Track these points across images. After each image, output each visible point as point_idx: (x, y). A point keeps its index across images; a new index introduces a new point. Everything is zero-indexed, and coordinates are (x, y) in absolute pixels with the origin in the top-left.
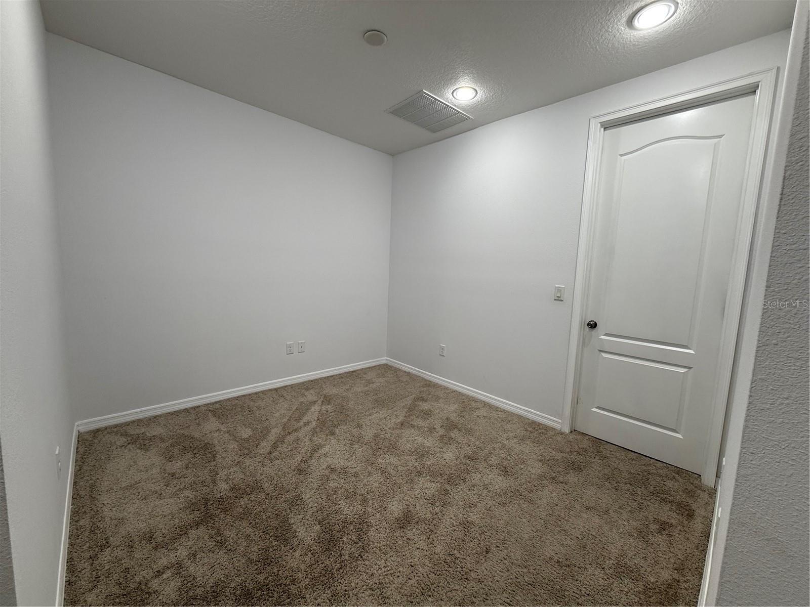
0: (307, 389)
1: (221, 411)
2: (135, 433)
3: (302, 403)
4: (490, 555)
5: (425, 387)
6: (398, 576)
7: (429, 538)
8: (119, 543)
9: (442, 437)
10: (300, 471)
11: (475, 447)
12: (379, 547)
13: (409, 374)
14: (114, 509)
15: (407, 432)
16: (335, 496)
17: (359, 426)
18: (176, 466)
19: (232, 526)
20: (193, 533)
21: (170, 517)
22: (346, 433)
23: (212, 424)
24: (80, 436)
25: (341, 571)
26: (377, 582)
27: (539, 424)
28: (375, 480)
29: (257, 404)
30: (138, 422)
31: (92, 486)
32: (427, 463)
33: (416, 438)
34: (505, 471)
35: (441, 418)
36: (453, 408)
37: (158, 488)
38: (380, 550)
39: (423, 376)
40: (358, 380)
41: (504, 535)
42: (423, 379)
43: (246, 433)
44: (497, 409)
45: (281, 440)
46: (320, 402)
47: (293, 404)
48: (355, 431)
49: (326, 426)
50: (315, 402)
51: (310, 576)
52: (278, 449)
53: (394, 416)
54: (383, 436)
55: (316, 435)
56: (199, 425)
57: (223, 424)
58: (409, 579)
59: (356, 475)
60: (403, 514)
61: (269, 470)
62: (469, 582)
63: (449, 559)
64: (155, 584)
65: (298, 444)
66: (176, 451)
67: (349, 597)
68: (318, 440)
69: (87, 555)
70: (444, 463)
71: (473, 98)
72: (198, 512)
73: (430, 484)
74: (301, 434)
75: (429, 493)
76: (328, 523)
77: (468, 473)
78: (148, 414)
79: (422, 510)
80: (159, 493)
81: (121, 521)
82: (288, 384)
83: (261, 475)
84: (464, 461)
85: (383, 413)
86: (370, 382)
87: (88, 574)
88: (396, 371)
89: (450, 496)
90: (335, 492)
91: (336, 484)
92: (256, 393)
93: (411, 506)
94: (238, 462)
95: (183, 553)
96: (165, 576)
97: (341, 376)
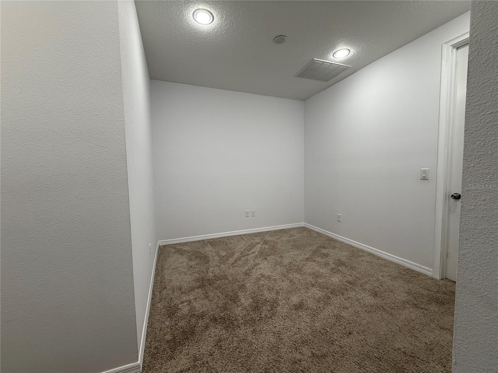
0: (256, 236)
1: (213, 243)
2: (178, 248)
3: (252, 243)
4: (351, 336)
5: (327, 241)
6: (290, 331)
7: (312, 318)
8: (169, 288)
9: (333, 269)
10: (246, 274)
11: (356, 277)
12: (282, 316)
13: (318, 233)
14: (169, 276)
15: (309, 264)
16: (262, 288)
17: (281, 257)
18: (193, 263)
19: (212, 291)
20: (196, 290)
21: (188, 283)
22: (273, 259)
23: (209, 248)
24: (160, 246)
25: (260, 321)
26: (278, 331)
27: (413, 271)
28: (285, 285)
29: (230, 241)
30: (180, 244)
31: (162, 266)
32: (319, 281)
33: (315, 267)
34: (375, 295)
35: (334, 259)
36: (344, 254)
37: (185, 271)
38: (282, 317)
39: (328, 235)
40: (285, 234)
41: (364, 328)
42: (327, 236)
43: (223, 253)
44: (379, 258)
45: (239, 259)
46: (262, 243)
47: (247, 243)
48: (279, 260)
49: (263, 255)
50: (259, 243)
51: (244, 319)
52: (237, 262)
53: (303, 254)
54: (294, 264)
55: (257, 258)
56: (203, 248)
57: (213, 248)
58: (296, 334)
59: (275, 280)
60: (298, 303)
61: (231, 271)
62: (333, 345)
63: (323, 331)
64: (180, 306)
65: (247, 261)
66: (193, 257)
67: (261, 333)
68: (257, 261)
69: (159, 290)
70: (331, 282)
71: (348, 55)
72: (199, 283)
73: (319, 292)
74: (249, 257)
75: (317, 297)
76: (257, 299)
77: (346, 290)
78: (183, 241)
79: (310, 304)
80: (185, 272)
81: (171, 281)
82: (246, 233)
83: (228, 272)
84: (345, 284)
85: (297, 252)
86: (291, 236)
87: (158, 297)
88: (309, 231)
89: (331, 300)
90: (263, 286)
91: (263, 283)
92: (230, 236)
93: (304, 301)
94: (218, 266)
95: (192, 297)
96: (184, 304)
97: (275, 231)
